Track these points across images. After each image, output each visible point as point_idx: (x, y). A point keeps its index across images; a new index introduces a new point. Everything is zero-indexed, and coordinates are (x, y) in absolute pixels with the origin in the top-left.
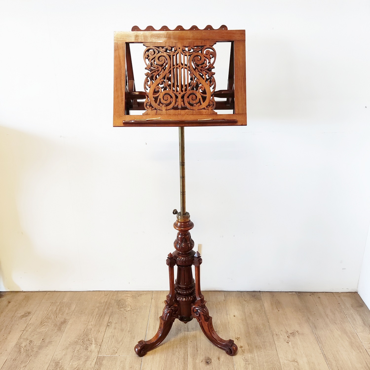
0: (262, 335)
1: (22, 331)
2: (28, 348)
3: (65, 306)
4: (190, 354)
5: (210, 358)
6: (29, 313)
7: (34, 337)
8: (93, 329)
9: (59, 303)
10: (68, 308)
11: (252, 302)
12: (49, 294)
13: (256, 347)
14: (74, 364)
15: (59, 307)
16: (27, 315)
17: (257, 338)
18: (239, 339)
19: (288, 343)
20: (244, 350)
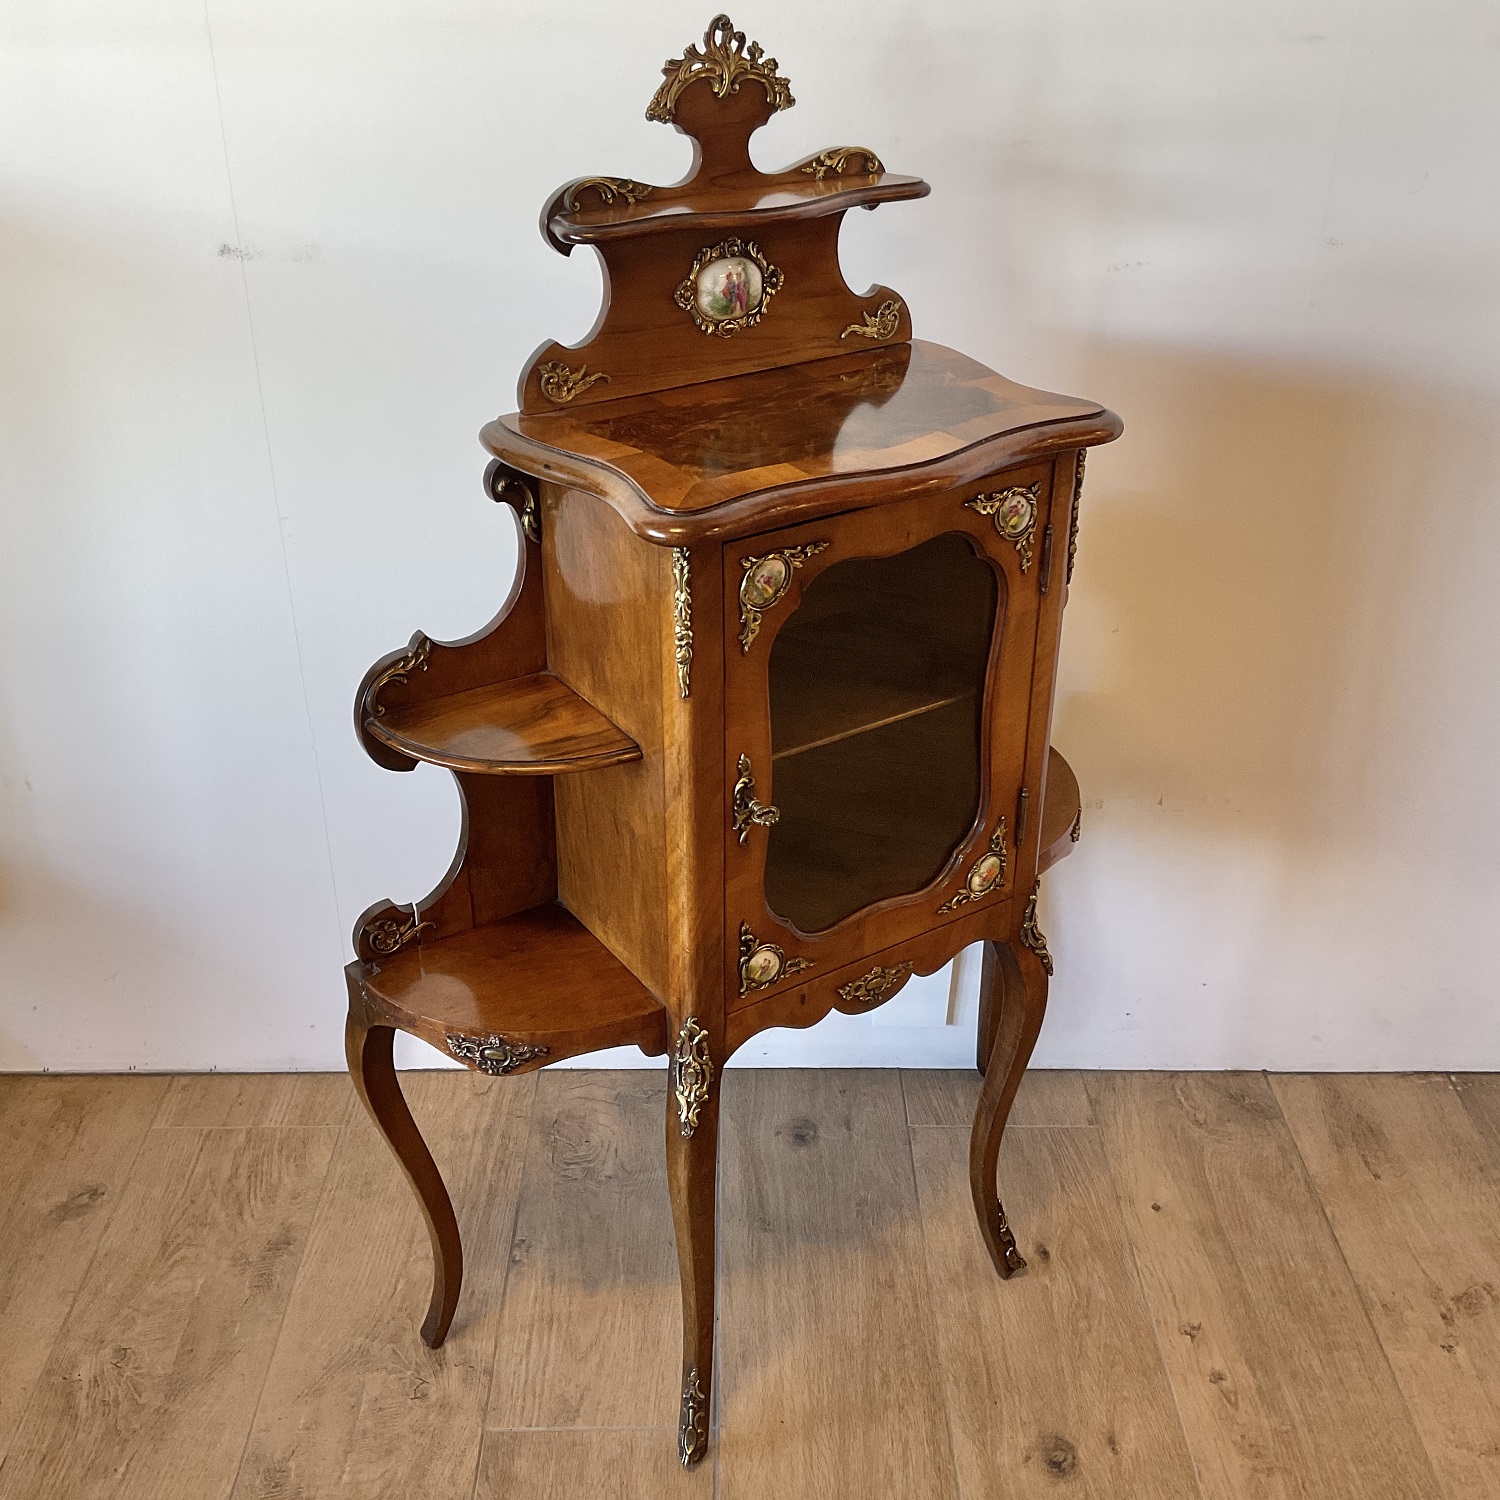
0: (1312, 1308)
1: (70, 1299)
2: (112, 1389)
3: (275, 1152)
4: (958, 1421)
5: (1067, 1438)
6: (94, 1193)
7: (138, 1329)
9: (242, 1138)
10: (292, 1166)
11: (1231, 1127)
12: (184, 1088)
13: (1294, 1375)
14: (363, 1477)
15: (246, 1159)
16: (87, 1205)
17: (1291, 1324)
18: (1199, 1335)
19: (1449, 1351)
20: (1236, 1394)
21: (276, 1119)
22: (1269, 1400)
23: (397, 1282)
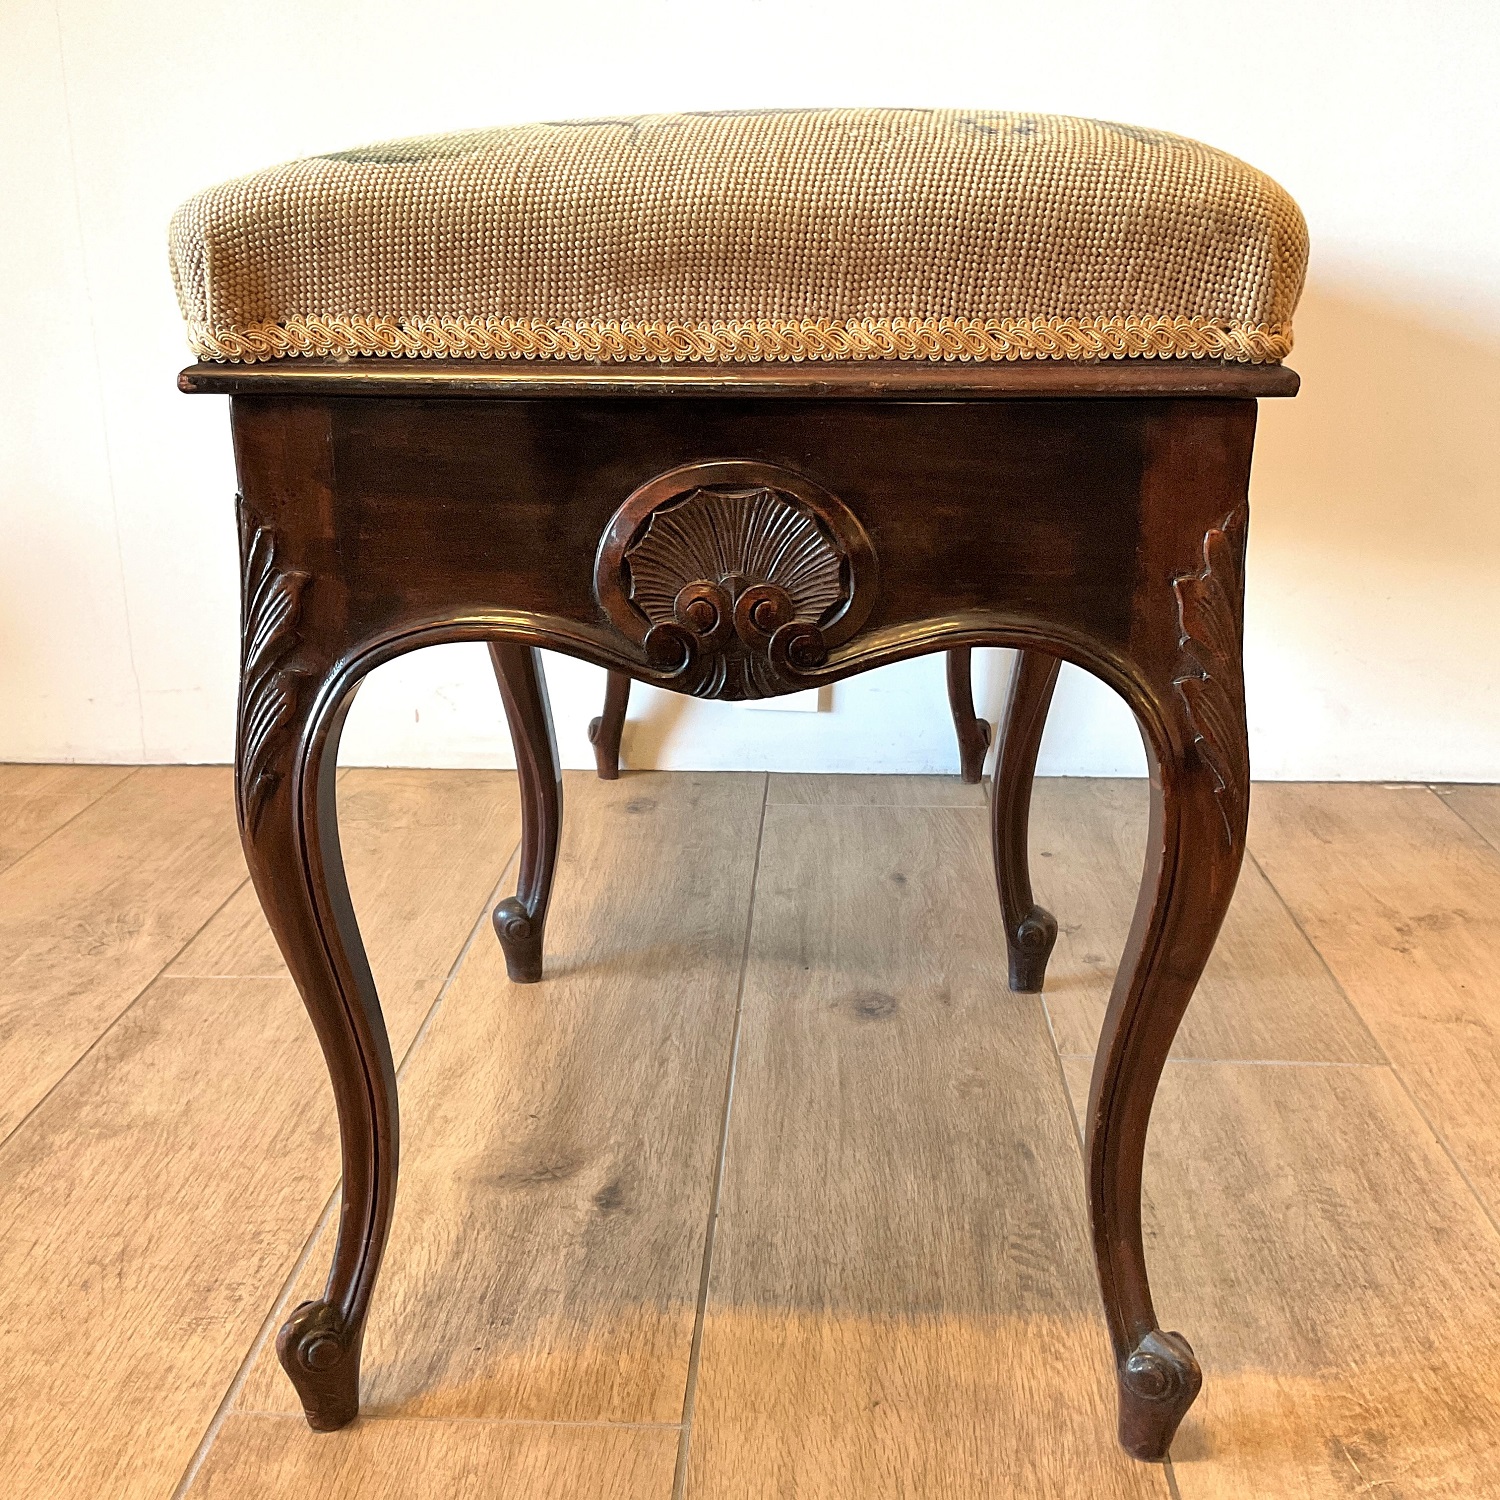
21: (34, 789)
23: (113, 882)
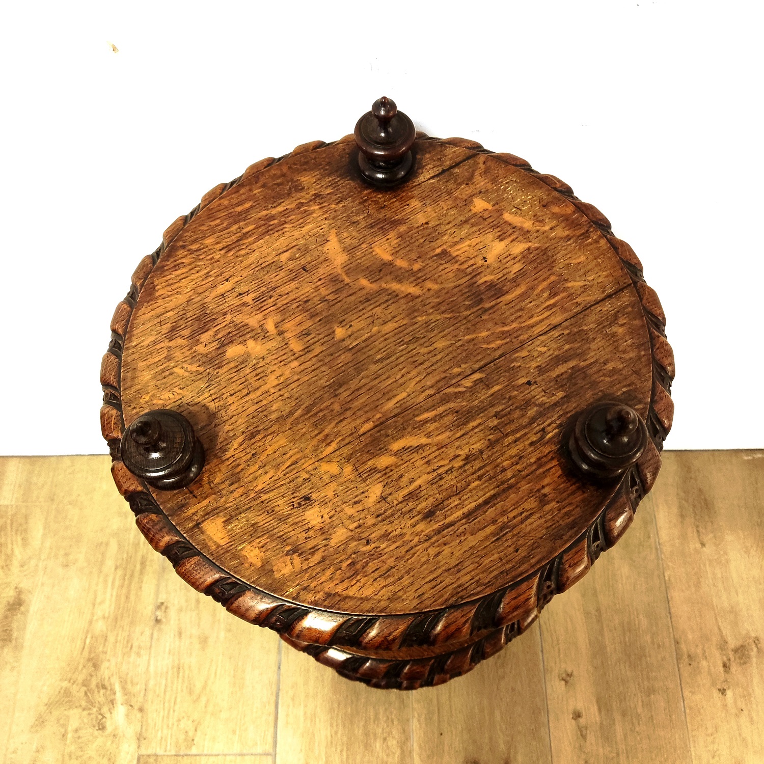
0: (643, 659)
3: (9, 527)
4: (417, 750)
8: (111, 639)
10: (19, 539)
13: (624, 714)
17: (628, 673)
18: (571, 680)
19: (722, 694)
20: (586, 728)
22: (606, 734)
